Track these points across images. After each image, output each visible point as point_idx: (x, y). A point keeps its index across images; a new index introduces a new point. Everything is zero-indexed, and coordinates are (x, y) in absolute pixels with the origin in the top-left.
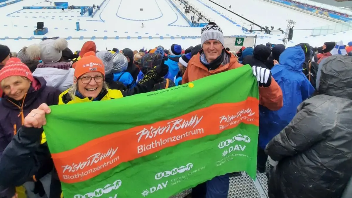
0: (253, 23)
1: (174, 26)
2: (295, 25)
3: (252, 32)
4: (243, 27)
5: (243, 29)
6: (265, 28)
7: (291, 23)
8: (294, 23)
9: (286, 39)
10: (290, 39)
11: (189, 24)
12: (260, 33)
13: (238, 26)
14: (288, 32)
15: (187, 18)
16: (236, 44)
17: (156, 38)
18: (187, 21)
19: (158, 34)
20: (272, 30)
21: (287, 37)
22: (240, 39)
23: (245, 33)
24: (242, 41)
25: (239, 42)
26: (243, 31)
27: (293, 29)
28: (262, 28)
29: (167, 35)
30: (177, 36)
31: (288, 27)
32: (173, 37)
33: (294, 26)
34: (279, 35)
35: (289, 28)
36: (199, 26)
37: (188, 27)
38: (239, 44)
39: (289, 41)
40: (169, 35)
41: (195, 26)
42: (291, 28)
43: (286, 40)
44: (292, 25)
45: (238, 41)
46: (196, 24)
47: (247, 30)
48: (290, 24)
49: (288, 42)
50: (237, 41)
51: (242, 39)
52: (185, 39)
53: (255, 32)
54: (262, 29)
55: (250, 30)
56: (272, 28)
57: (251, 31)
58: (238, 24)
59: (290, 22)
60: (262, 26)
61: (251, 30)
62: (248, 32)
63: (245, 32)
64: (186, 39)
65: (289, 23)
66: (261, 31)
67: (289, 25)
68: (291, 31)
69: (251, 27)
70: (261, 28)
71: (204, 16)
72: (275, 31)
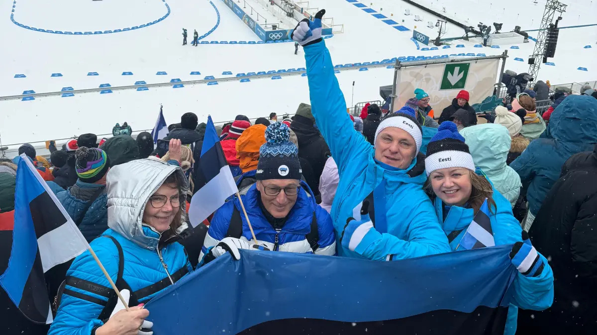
0: (444, 18)
1: (212, 42)
2: (563, 15)
3: (442, 44)
4: (415, 32)
5: (415, 38)
6: (478, 29)
7: (555, 9)
8: (562, 8)
9: (537, 55)
10: (550, 56)
11: (258, 34)
12: (463, 46)
13: (402, 28)
14: (544, 37)
15: (247, 16)
16: (446, 85)
17: (160, 85)
18: (249, 26)
19: (165, 73)
20: (497, 33)
21: (542, 50)
22: (457, 69)
23: (423, 49)
24: (462, 74)
25: (454, 79)
26: (416, 43)
27: (559, 26)
28: (469, 31)
29: (192, 73)
30: (224, 73)
31: (544, 23)
32: (212, 77)
33: (560, 18)
34: (517, 48)
35: (548, 24)
36: (287, 38)
37: (254, 43)
38: (453, 84)
39: (545, 61)
40: (198, 73)
41: (275, 41)
42: (554, 23)
43: (539, 60)
44: (557, 14)
45: (452, 74)
46: (278, 32)
47: (426, 41)
48: (552, 11)
49: (543, 65)
50: (449, 74)
51: (464, 68)
52: (248, 80)
53: (449, 43)
54: (470, 34)
55: (435, 38)
56: (498, 26)
57: (438, 42)
58: (400, 24)
59: (551, 7)
60: (468, 25)
61: (438, 39)
62: (431, 45)
63: (422, 46)
64: (252, 80)
65: (547, 10)
66: (466, 38)
67: (546, 16)
68: (553, 31)
69: (437, 29)
70: (467, 31)
71: (301, 6)
72: (505, 36)
